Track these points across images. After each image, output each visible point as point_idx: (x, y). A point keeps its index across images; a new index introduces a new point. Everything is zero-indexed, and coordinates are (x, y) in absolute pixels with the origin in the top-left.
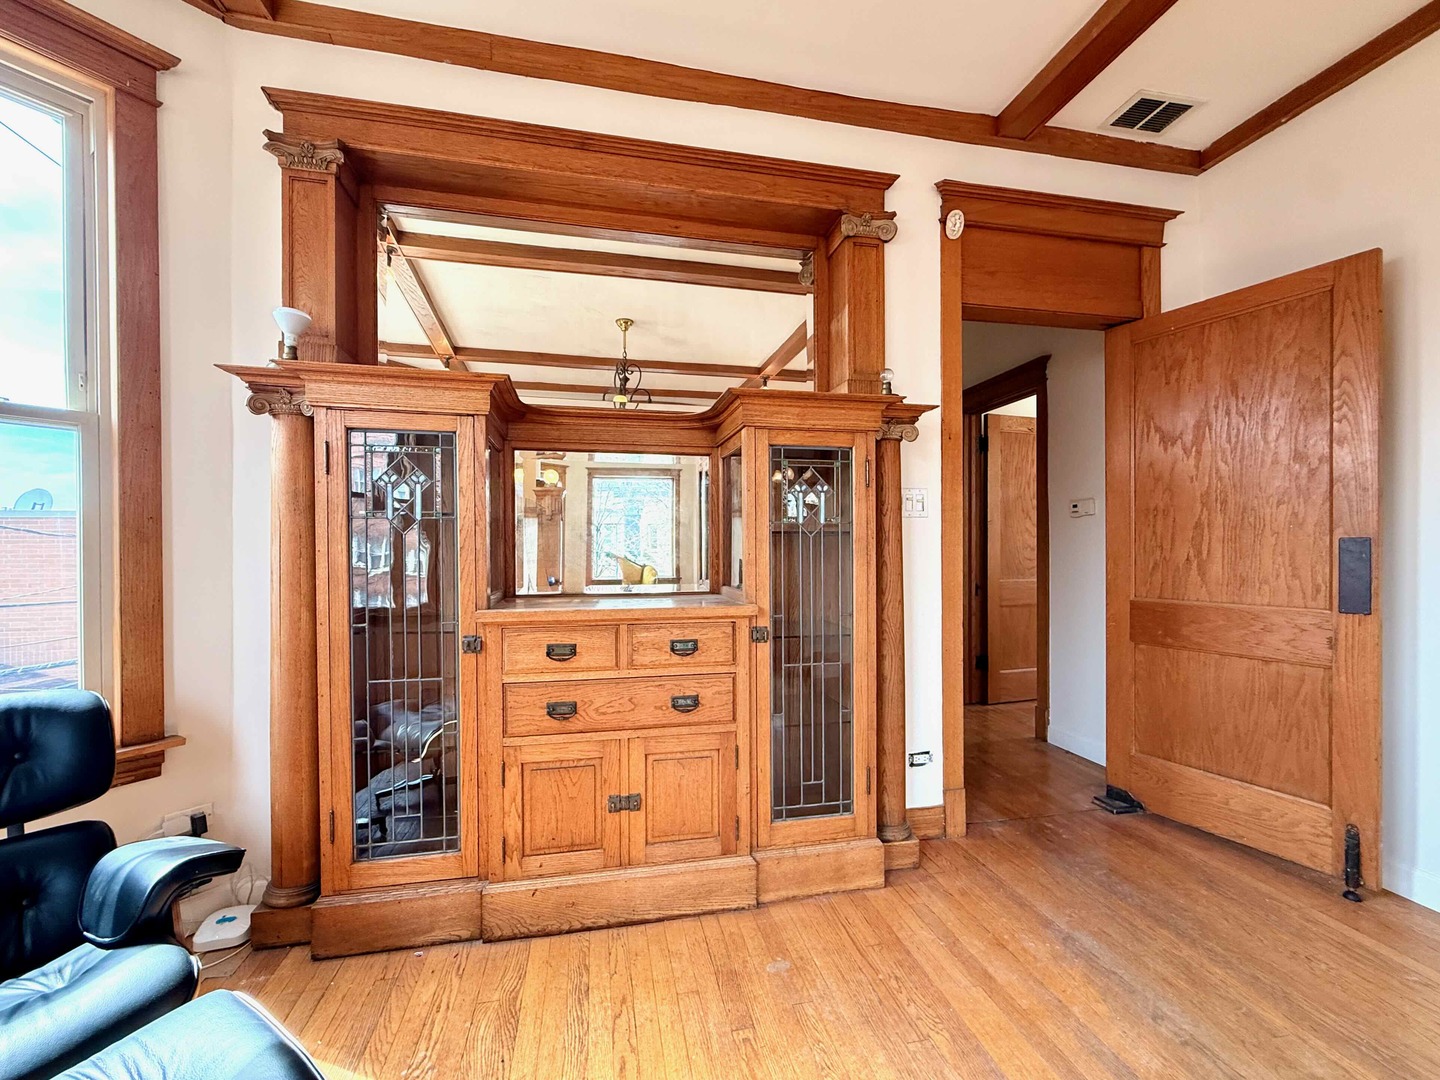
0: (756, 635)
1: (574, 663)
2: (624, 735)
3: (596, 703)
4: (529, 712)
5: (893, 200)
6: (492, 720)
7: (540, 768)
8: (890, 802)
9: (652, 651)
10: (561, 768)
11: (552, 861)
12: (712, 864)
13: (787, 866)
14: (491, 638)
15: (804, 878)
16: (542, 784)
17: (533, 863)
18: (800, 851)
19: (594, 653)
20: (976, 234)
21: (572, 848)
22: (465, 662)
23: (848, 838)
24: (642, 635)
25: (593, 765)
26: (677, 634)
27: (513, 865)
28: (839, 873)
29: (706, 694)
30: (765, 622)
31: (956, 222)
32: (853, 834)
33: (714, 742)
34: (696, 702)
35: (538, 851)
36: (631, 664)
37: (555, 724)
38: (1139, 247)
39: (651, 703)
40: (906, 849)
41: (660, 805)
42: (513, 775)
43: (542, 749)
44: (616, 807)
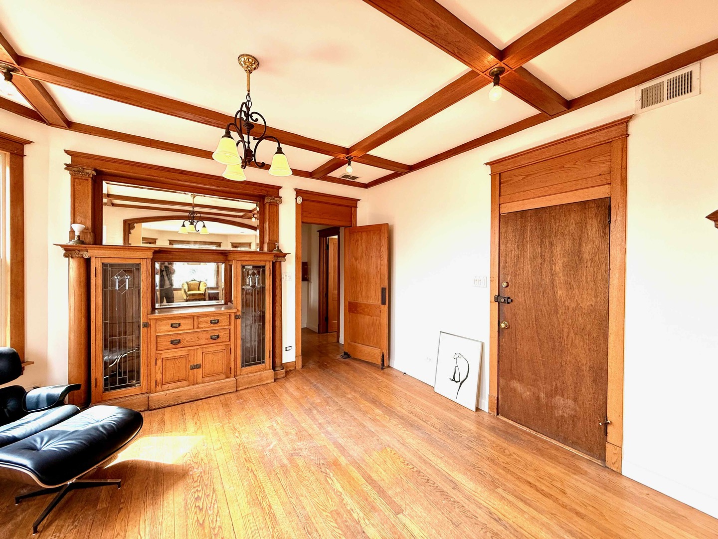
0: (237, 317)
1: (180, 328)
2: (196, 347)
3: (187, 339)
4: (165, 343)
5: (281, 193)
6: (153, 346)
7: (167, 359)
8: (277, 360)
9: (205, 325)
10: (175, 358)
11: (171, 386)
12: (223, 381)
13: (245, 380)
14: (152, 323)
15: (250, 383)
16: (169, 364)
17: (165, 387)
18: (249, 375)
19: (186, 325)
20: (306, 202)
21: (178, 381)
22: (143, 330)
23: (263, 370)
24: (201, 319)
25: (185, 357)
26: (212, 318)
27: (159, 388)
28: (261, 380)
29: (221, 334)
30: (239, 313)
31: (300, 200)
32: (265, 369)
33: (224, 347)
34: (218, 336)
35: (167, 383)
36: (198, 328)
37: (173, 346)
38: (351, 207)
39: (204, 338)
40: (281, 372)
41: (207, 367)
42: (159, 362)
43: (169, 354)
44: (193, 368)
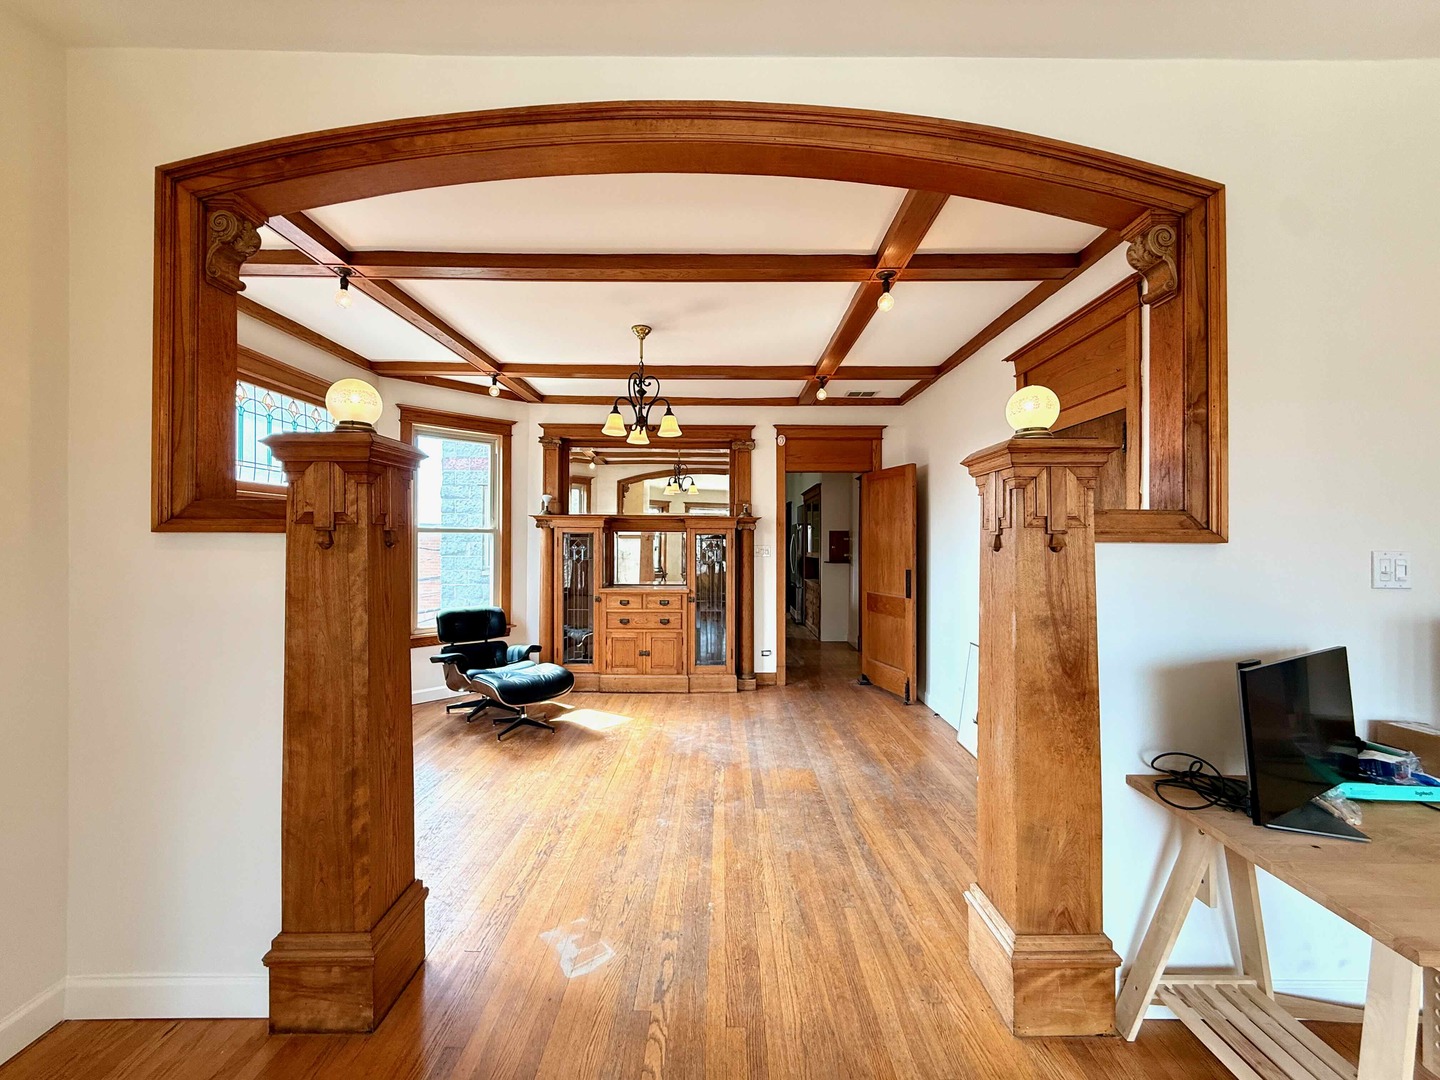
0: (690, 600)
1: (628, 606)
2: (644, 631)
3: (635, 620)
4: (615, 621)
5: (755, 434)
6: (604, 623)
7: (617, 639)
8: (746, 665)
9: (654, 606)
10: (624, 640)
11: (621, 670)
12: (674, 676)
13: (700, 681)
14: (603, 597)
15: (707, 686)
16: (619, 645)
17: (615, 670)
18: (706, 676)
19: (635, 603)
20: (793, 442)
21: (627, 666)
22: (595, 604)
23: (723, 674)
24: (650, 598)
25: (634, 640)
26: (662, 598)
27: (609, 670)
28: (720, 685)
29: (672, 619)
30: (693, 595)
31: (782, 441)
32: (726, 672)
33: (675, 635)
34: (668, 621)
35: (617, 666)
36: (647, 608)
37: (622, 625)
38: (871, 439)
39: (654, 622)
40: (751, 683)
41: (656, 657)
42: (609, 641)
43: (617, 634)
44: (641, 654)
